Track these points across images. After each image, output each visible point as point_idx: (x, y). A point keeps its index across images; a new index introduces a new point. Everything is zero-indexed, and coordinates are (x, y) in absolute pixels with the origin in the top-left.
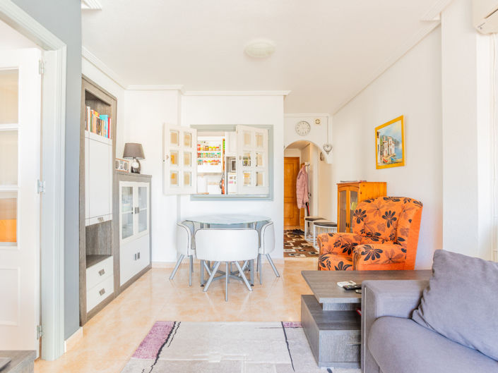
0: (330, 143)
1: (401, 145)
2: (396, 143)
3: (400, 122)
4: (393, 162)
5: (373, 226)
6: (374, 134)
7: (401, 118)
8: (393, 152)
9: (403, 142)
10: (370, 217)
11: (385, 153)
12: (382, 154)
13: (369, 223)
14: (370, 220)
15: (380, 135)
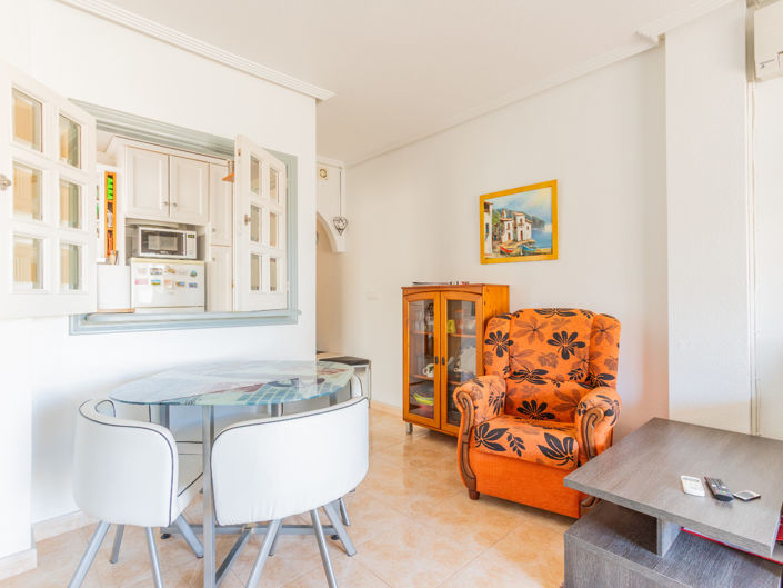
0: (343, 215)
1: (548, 228)
2: (536, 223)
3: (548, 191)
4: (525, 253)
5: (529, 359)
6: (477, 207)
7: (553, 184)
8: (528, 235)
9: (554, 222)
10: (522, 344)
11: (505, 238)
12: (496, 238)
13: (520, 355)
14: (521, 350)
15: (491, 207)
